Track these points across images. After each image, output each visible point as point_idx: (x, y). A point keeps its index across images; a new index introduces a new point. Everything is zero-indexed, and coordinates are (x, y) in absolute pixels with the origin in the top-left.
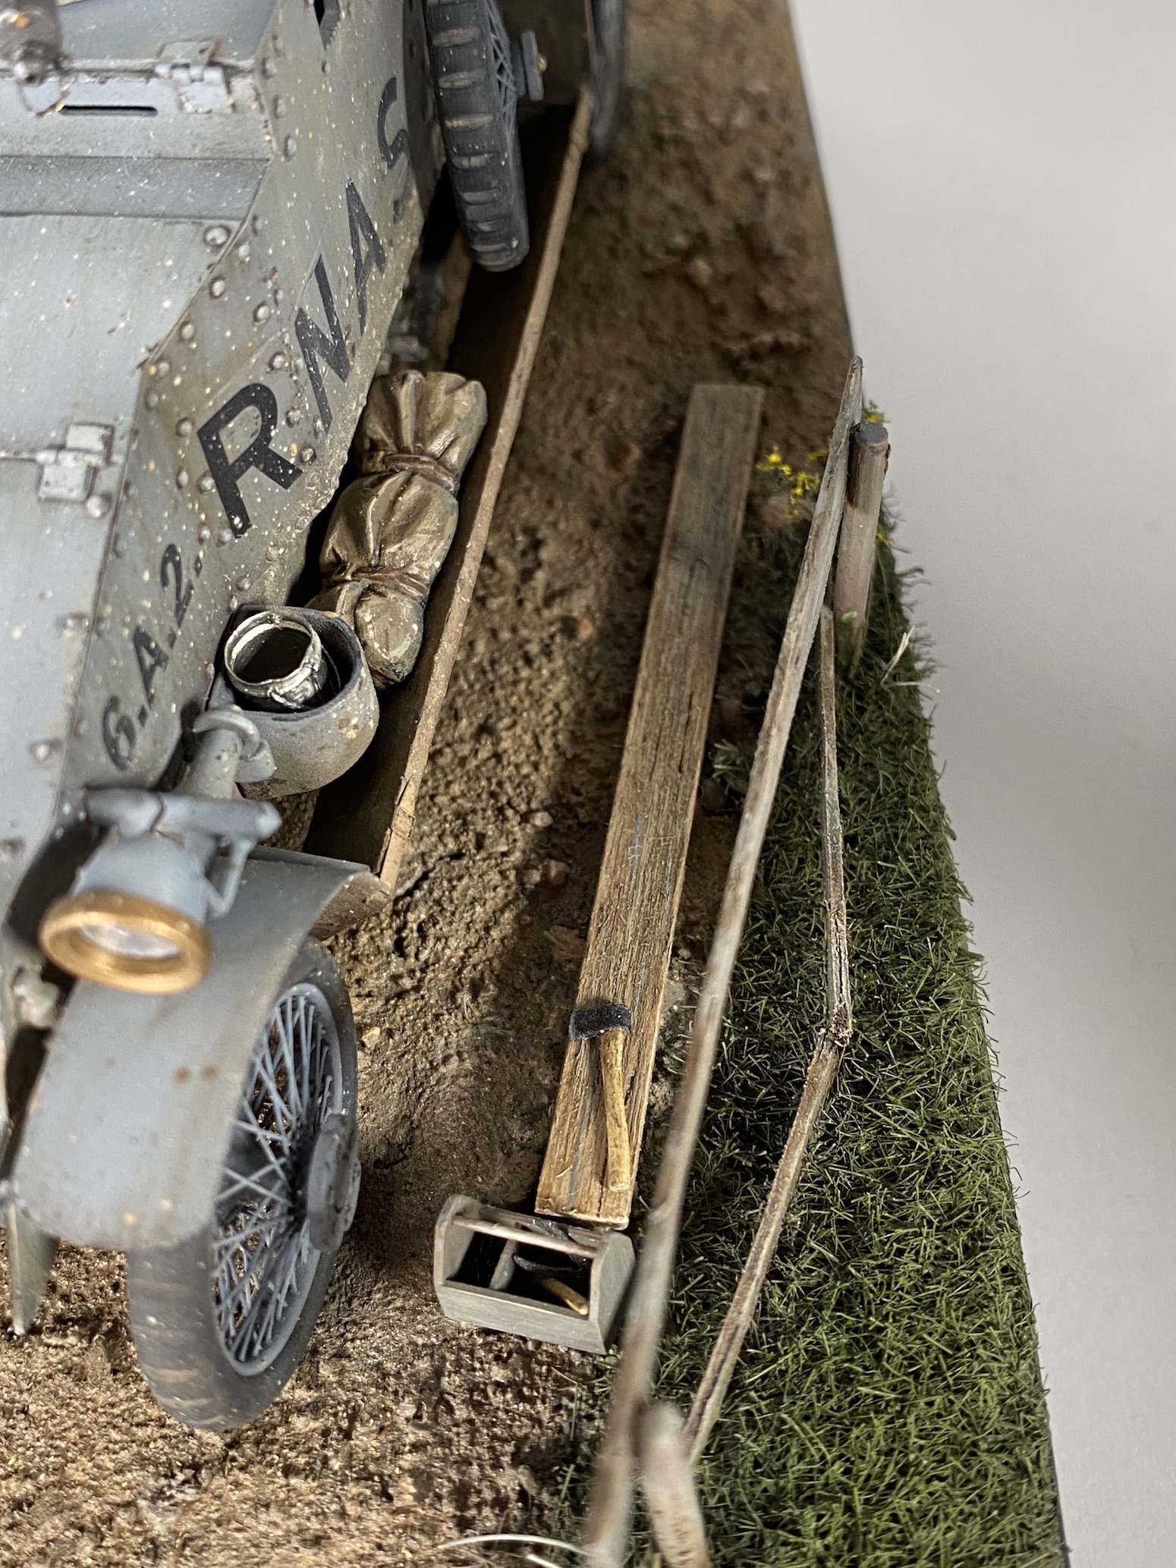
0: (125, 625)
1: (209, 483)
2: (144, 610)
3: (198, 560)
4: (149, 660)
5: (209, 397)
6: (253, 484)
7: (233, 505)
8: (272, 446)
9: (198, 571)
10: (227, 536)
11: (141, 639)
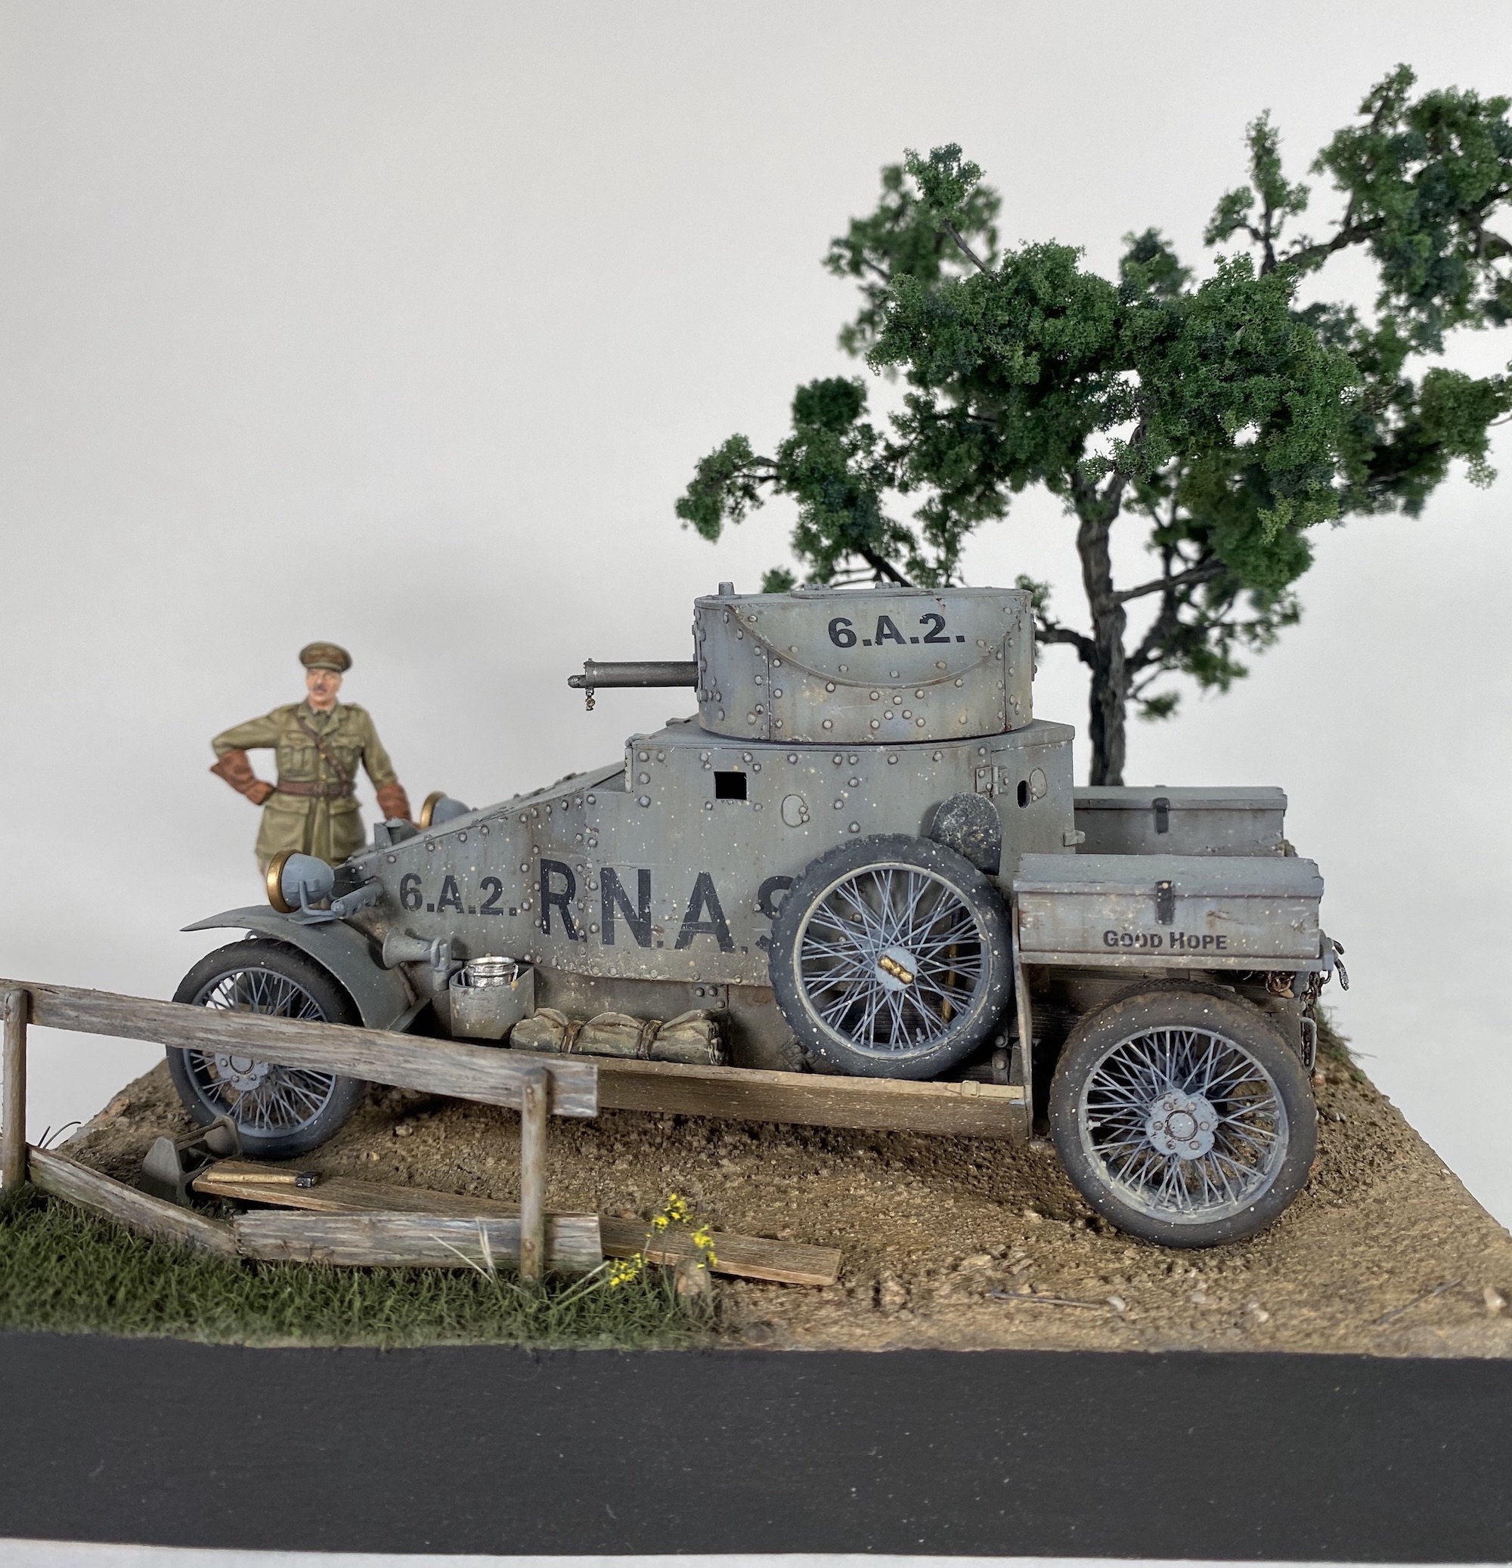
0: (446, 865)
1: (537, 887)
2: (463, 878)
3: (515, 909)
4: (450, 896)
5: (551, 849)
6: (555, 911)
7: (545, 915)
8: (568, 907)
9: (511, 914)
10: (537, 923)
11: (450, 882)
